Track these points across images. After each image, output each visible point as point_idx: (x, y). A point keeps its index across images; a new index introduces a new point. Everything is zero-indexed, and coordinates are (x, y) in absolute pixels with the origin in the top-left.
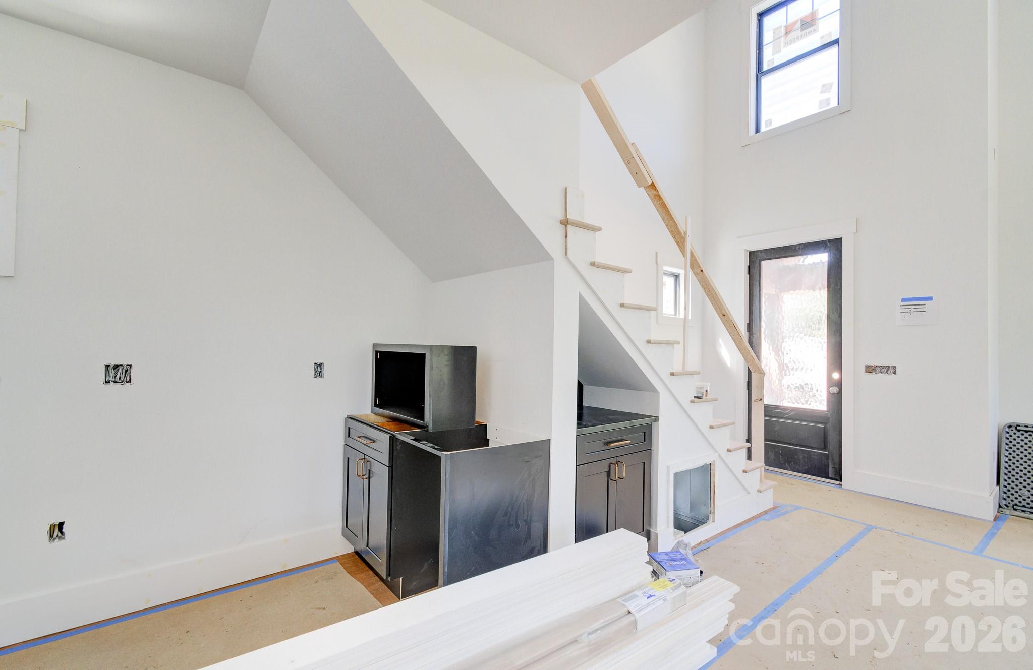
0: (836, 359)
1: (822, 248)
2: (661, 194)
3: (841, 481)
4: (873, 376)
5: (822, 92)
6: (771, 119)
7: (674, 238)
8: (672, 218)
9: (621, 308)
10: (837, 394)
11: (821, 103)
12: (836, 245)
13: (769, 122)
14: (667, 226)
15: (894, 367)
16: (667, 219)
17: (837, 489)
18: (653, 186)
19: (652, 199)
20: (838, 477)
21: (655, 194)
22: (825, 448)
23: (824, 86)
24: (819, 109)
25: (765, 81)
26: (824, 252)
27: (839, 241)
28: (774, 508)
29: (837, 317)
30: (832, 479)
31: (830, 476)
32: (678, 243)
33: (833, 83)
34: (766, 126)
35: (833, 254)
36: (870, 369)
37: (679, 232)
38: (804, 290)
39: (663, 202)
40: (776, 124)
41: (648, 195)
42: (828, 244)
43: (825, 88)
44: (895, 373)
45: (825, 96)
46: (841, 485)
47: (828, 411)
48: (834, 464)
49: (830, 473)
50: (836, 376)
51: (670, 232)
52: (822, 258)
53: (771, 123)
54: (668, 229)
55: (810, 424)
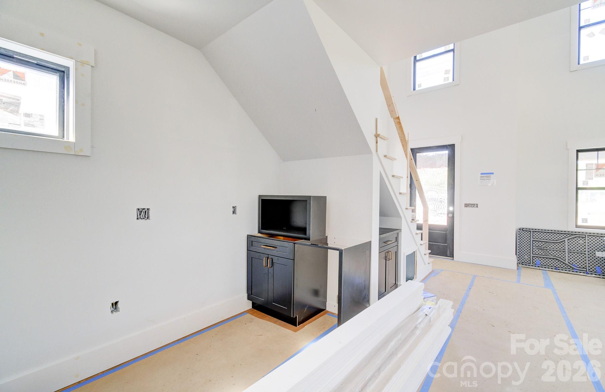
0: (452, 201)
1: (446, 149)
2: (401, 122)
3: (453, 257)
4: (468, 208)
5: (445, 74)
6: (421, 84)
7: (402, 143)
8: (404, 133)
9: (393, 177)
10: (452, 217)
11: (445, 79)
12: (451, 147)
13: (420, 85)
14: (400, 137)
15: (477, 204)
16: (401, 134)
17: (452, 261)
18: (398, 118)
19: (395, 124)
20: (452, 255)
21: (398, 122)
22: (446, 243)
23: (446, 71)
24: (444, 81)
25: (418, 64)
26: (446, 150)
27: (454, 145)
28: (433, 271)
29: (452, 181)
30: (449, 257)
31: (448, 255)
32: (403, 146)
33: (450, 70)
34: (419, 87)
35: (451, 151)
36: (467, 205)
37: (405, 140)
38: (437, 168)
39: (401, 126)
40: (423, 87)
41: (394, 121)
42: (448, 147)
43: (447, 72)
44: (477, 207)
45: (447, 76)
46: (453, 259)
47: (447, 225)
48: (450, 250)
49: (448, 254)
50: (451, 209)
51: (400, 140)
52: (446, 153)
53: (421, 86)
54: (400, 138)
55: (439, 232)
